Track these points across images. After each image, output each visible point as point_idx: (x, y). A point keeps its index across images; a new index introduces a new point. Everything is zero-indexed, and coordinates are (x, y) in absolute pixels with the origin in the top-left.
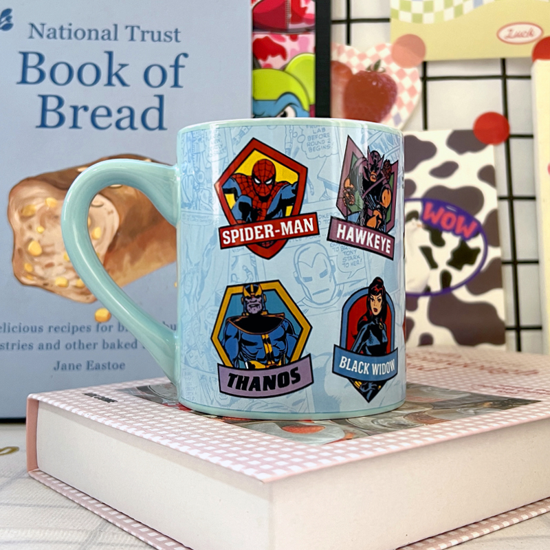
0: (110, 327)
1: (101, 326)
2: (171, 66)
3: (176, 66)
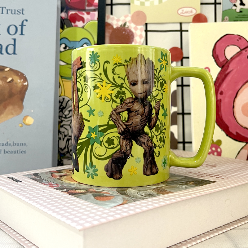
2: (20, 25)
3: (22, 25)
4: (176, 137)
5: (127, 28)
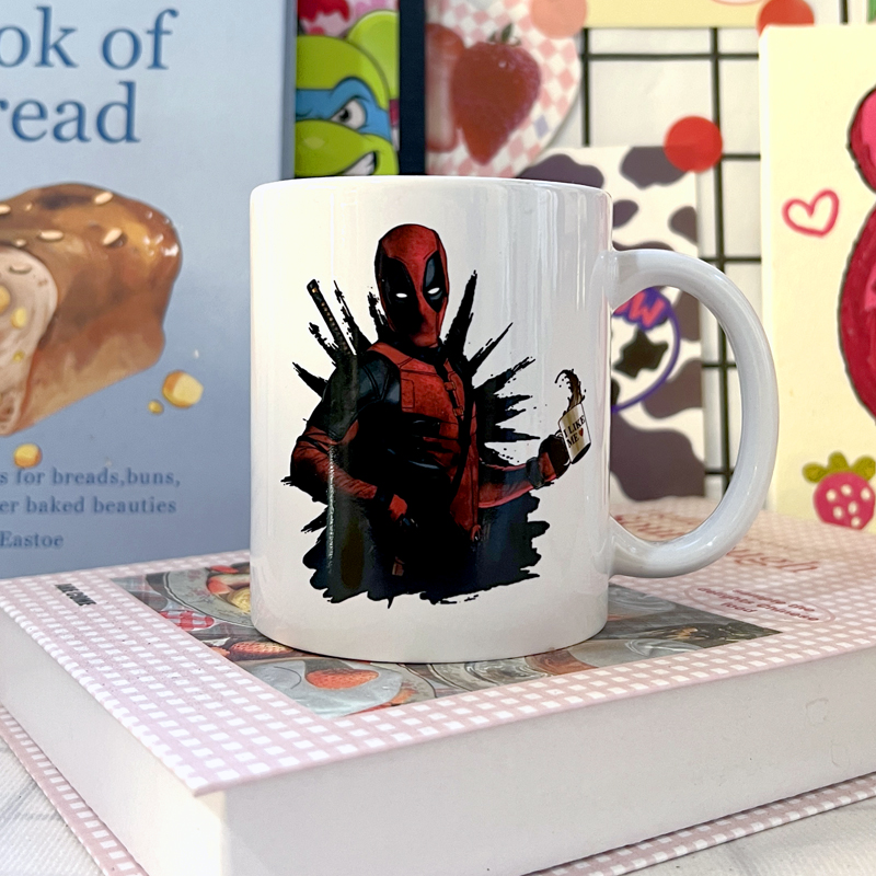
0: (39, 476)
1: (24, 473)
2: (149, 32)
3: (157, 32)
4: (699, 451)
5: (513, 46)
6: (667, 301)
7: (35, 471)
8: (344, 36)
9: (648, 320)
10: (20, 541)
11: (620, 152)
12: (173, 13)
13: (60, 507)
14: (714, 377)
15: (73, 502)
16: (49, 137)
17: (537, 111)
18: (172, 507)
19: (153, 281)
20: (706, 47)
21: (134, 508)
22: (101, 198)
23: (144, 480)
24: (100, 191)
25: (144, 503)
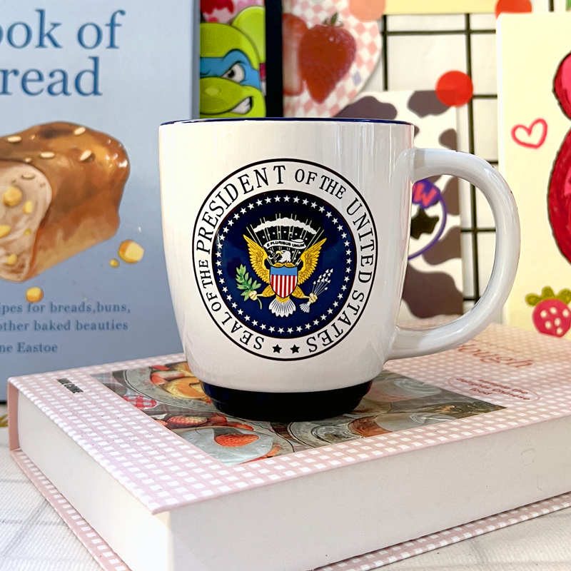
0: (42, 307)
1: (32, 306)
2: (107, 25)
3: (112, 25)
4: (459, 286)
5: (338, 27)
6: (438, 190)
7: (39, 304)
8: (230, 23)
9: (426, 202)
10: (31, 348)
11: (408, 94)
12: (122, 13)
13: (55, 327)
14: (468, 238)
15: (63, 323)
16: (45, 93)
17: (354, 69)
18: (125, 327)
19: (112, 183)
20: (462, 26)
21: (102, 327)
22: (79, 131)
23: (107, 309)
24: (77, 126)
25: (108, 324)
